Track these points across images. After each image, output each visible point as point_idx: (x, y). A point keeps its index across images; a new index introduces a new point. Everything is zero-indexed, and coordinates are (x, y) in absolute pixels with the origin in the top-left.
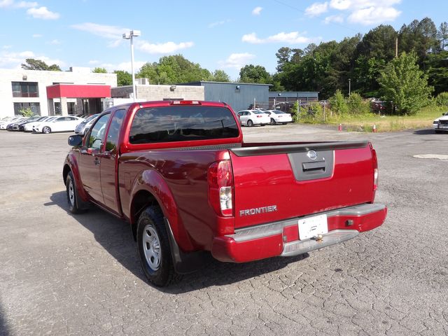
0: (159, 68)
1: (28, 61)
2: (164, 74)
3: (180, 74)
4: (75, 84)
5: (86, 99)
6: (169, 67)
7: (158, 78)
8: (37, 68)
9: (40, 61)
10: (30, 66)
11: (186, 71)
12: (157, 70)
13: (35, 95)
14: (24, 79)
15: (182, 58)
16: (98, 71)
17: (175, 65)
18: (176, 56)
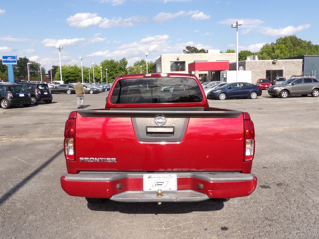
0: (275, 47)
1: (188, 48)
2: (277, 52)
3: (292, 50)
4: (209, 61)
5: (213, 71)
6: (283, 46)
7: (273, 54)
8: (192, 52)
9: (194, 47)
10: (188, 51)
11: (298, 48)
12: (273, 49)
13: (183, 69)
14: (178, 60)
15: (296, 38)
16: (229, 52)
17: (289, 43)
18: (290, 37)
